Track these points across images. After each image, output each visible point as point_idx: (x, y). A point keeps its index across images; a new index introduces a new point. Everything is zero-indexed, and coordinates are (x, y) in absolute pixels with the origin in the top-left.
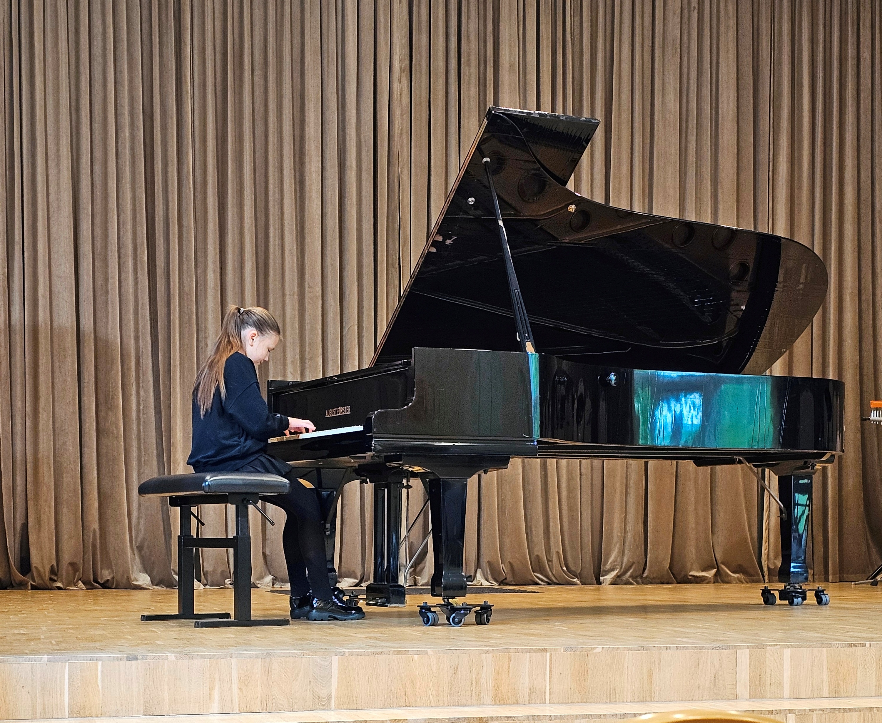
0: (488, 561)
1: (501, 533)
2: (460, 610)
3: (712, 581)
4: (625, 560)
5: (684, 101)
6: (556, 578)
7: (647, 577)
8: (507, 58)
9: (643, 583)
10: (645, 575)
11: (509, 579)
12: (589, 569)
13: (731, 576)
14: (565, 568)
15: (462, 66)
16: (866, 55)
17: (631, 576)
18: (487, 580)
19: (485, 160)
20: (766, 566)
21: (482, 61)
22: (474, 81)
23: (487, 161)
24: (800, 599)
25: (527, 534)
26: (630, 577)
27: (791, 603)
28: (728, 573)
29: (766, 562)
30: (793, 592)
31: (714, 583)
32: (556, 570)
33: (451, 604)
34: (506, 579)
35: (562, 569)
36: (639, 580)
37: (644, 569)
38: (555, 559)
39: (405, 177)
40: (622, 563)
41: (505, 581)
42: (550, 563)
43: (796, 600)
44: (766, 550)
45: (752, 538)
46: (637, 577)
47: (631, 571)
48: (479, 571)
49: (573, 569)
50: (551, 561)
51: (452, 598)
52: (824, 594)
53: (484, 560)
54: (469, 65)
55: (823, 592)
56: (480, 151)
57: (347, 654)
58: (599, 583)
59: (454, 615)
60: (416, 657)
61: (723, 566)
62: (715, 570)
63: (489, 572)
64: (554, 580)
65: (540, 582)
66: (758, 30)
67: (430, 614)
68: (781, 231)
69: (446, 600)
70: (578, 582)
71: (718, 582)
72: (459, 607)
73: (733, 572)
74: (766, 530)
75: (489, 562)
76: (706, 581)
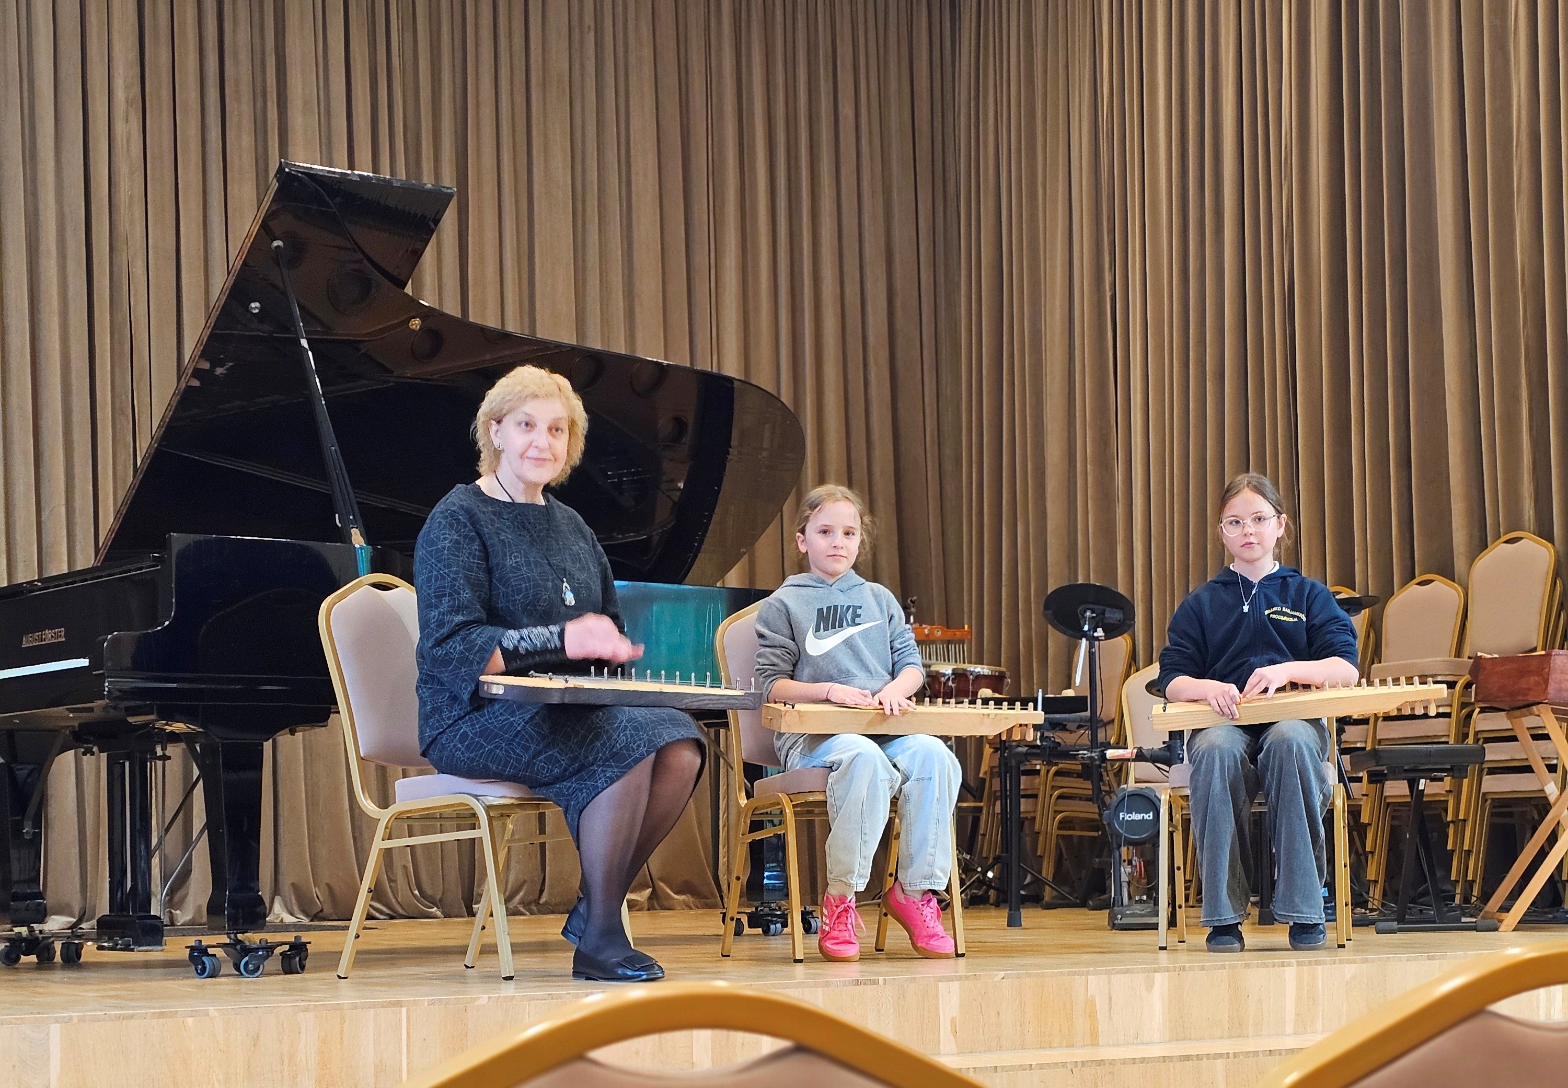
0: (293, 884)
1: (312, 839)
4: (512, 878)
5: (579, 168)
6: (403, 909)
7: (546, 903)
9: (541, 912)
10: (542, 901)
11: (328, 910)
12: (456, 893)
13: (673, 899)
14: (416, 892)
15: (227, 100)
16: (847, 111)
17: (522, 902)
18: (292, 914)
19: (275, 244)
20: (726, 882)
21: (259, 94)
22: (247, 124)
23: (278, 246)
24: (779, 925)
25: (354, 838)
26: (519, 904)
27: (766, 932)
28: (669, 895)
29: (726, 877)
30: (768, 915)
31: (649, 909)
32: (402, 895)
33: (240, 941)
34: (322, 911)
35: (412, 893)
36: (534, 908)
37: (542, 891)
38: (400, 878)
39: (139, 271)
41: (321, 914)
42: (392, 884)
43: (772, 927)
44: (724, 857)
45: (703, 840)
46: (530, 903)
47: (521, 894)
48: (278, 900)
49: (429, 892)
50: (395, 881)
51: (243, 933)
52: (813, 918)
53: (286, 881)
54: (238, 100)
55: (812, 915)
56: (266, 229)
57: (75, 1020)
58: (471, 914)
59: (247, 958)
60: (190, 1021)
61: (661, 884)
62: (651, 889)
63: (294, 901)
64: (401, 912)
65: (377, 915)
66: (686, 66)
67: (204, 959)
68: (732, 369)
69: (232, 936)
70: (439, 913)
71: (654, 909)
72: (254, 946)
73: (675, 893)
74: (724, 826)
75: (294, 887)
76: (637, 908)
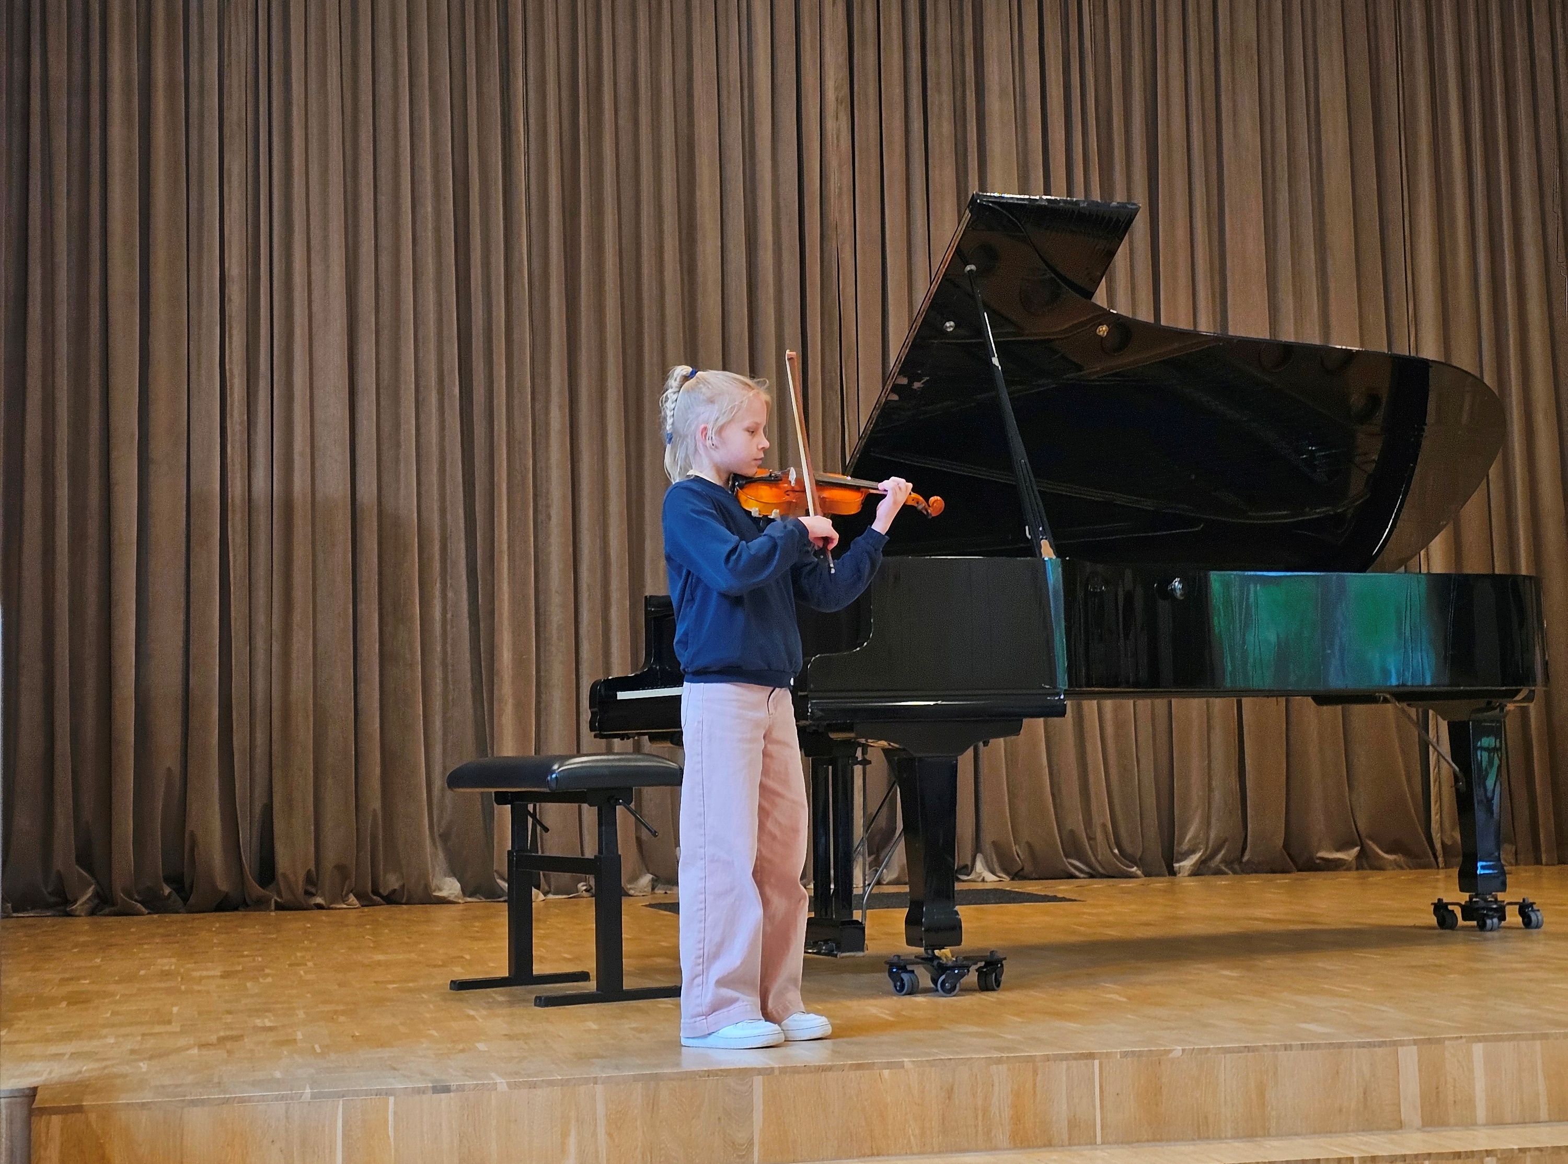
0: (993, 842)
1: (1012, 795)
2: (953, 968)
3: (1355, 867)
4: (1212, 835)
5: (1268, 131)
6: (1103, 868)
7: (1248, 861)
8: (996, 77)
9: (1244, 871)
10: (1245, 858)
11: (1028, 868)
12: (1155, 850)
13: (1383, 858)
14: (1116, 851)
15: (929, 93)
17: (1223, 861)
18: (993, 873)
19: (968, 268)
20: (1440, 840)
23: (971, 270)
24: (1495, 920)
25: (1053, 795)
26: (1221, 862)
27: (1482, 927)
28: (1378, 854)
29: (1439, 835)
30: (1483, 909)
31: (1357, 869)
32: (1103, 854)
33: (938, 958)
34: (1022, 869)
35: (1112, 852)
36: (1236, 866)
37: (1244, 849)
38: (1100, 836)
39: (847, 255)
40: (1208, 839)
41: (1021, 873)
42: (1091, 842)
43: (1489, 922)
44: (1437, 814)
45: (1413, 796)
46: (1232, 862)
47: (1223, 852)
48: (979, 856)
49: (1129, 849)
50: (1095, 839)
51: (940, 949)
52: (1533, 910)
53: (988, 838)
54: (939, 91)
55: (1532, 908)
56: (961, 255)
57: (777, 1072)
58: (1172, 872)
59: (943, 977)
60: (886, 1073)
61: (1370, 843)
62: (1357, 849)
63: (995, 860)
64: (1100, 869)
65: (1077, 873)
66: (1375, 21)
67: (905, 976)
68: (1430, 351)
69: (930, 951)
70: (1139, 873)
71: (1363, 868)
72: (950, 964)
73: (1387, 852)
74: (1435, 782)
75: (994, 844)
76: (1345, 867)
